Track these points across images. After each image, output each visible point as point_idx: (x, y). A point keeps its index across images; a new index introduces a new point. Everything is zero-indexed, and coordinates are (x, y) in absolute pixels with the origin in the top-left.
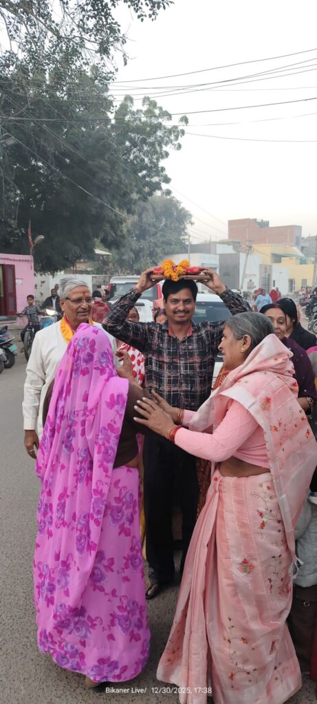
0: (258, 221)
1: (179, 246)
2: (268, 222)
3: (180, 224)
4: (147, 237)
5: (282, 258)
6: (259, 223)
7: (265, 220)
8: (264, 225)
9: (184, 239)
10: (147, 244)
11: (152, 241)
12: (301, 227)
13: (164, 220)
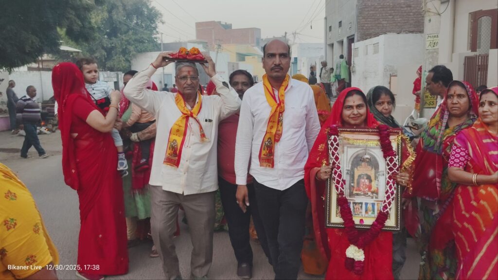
0: (222, 23)
1: (151, 44)
2: (231, 24)
3: (151, 23)
4: (119, 35)
5: (246, 57)
6: (223, 26)
7: (229, 23)
8: (228, 27)
9: (156, 38)
10: (119, 42)
11: (125, 38)
12: (260, 29)
13: (135, 18)
